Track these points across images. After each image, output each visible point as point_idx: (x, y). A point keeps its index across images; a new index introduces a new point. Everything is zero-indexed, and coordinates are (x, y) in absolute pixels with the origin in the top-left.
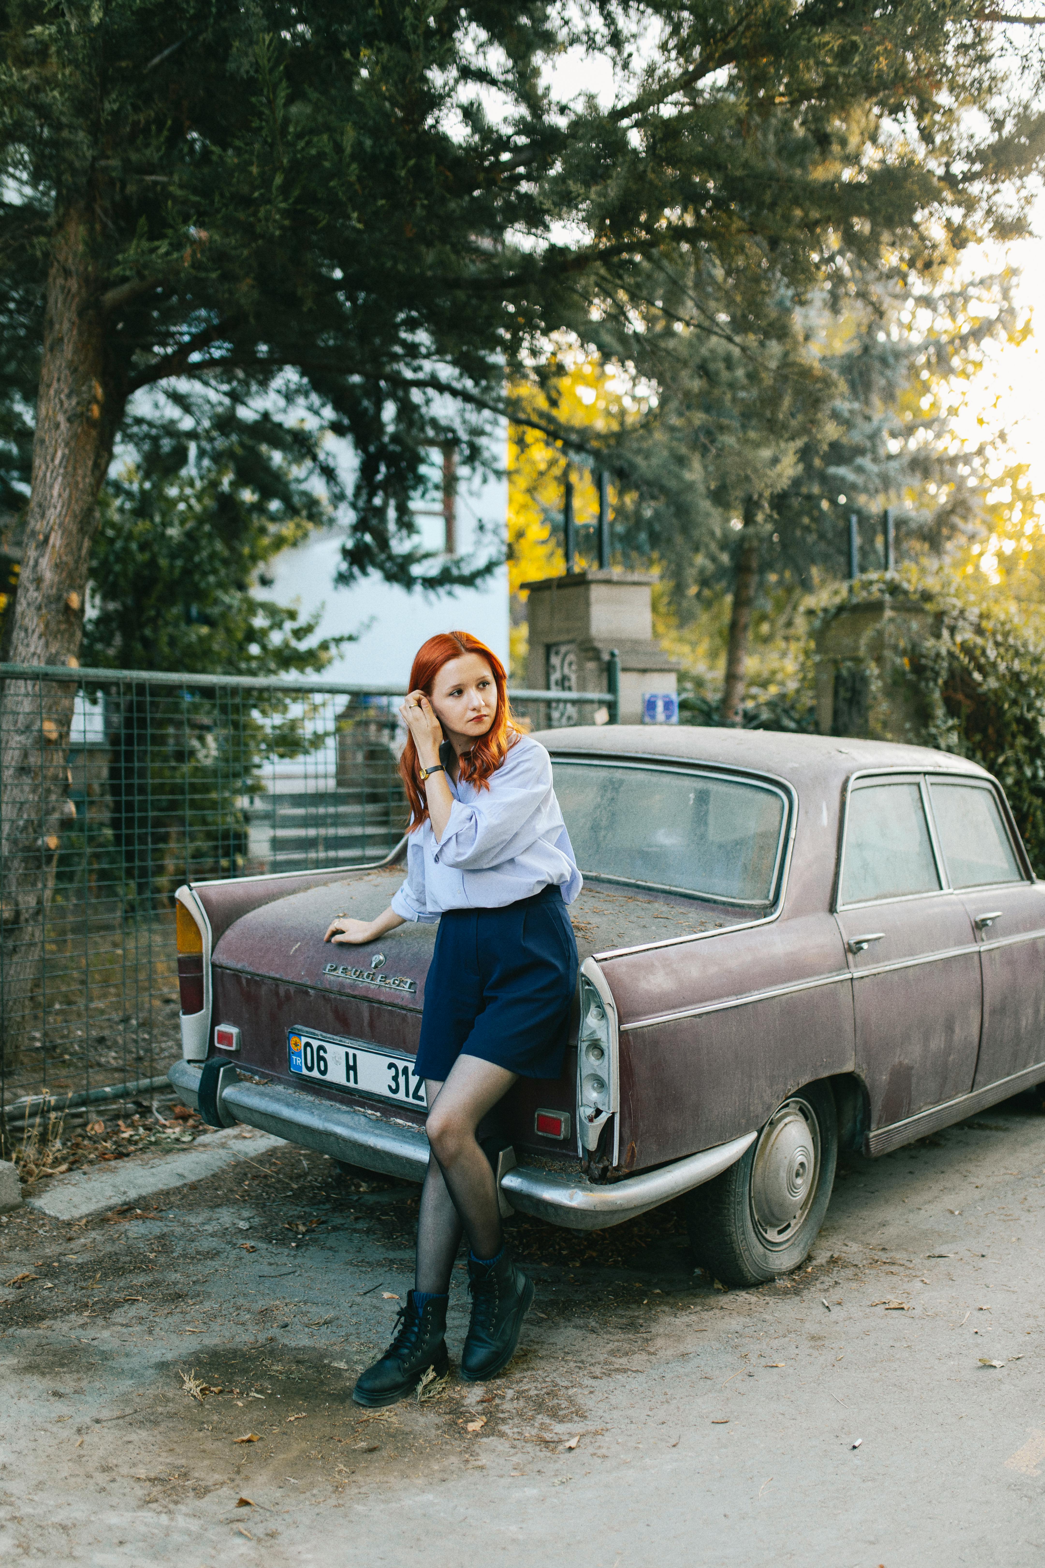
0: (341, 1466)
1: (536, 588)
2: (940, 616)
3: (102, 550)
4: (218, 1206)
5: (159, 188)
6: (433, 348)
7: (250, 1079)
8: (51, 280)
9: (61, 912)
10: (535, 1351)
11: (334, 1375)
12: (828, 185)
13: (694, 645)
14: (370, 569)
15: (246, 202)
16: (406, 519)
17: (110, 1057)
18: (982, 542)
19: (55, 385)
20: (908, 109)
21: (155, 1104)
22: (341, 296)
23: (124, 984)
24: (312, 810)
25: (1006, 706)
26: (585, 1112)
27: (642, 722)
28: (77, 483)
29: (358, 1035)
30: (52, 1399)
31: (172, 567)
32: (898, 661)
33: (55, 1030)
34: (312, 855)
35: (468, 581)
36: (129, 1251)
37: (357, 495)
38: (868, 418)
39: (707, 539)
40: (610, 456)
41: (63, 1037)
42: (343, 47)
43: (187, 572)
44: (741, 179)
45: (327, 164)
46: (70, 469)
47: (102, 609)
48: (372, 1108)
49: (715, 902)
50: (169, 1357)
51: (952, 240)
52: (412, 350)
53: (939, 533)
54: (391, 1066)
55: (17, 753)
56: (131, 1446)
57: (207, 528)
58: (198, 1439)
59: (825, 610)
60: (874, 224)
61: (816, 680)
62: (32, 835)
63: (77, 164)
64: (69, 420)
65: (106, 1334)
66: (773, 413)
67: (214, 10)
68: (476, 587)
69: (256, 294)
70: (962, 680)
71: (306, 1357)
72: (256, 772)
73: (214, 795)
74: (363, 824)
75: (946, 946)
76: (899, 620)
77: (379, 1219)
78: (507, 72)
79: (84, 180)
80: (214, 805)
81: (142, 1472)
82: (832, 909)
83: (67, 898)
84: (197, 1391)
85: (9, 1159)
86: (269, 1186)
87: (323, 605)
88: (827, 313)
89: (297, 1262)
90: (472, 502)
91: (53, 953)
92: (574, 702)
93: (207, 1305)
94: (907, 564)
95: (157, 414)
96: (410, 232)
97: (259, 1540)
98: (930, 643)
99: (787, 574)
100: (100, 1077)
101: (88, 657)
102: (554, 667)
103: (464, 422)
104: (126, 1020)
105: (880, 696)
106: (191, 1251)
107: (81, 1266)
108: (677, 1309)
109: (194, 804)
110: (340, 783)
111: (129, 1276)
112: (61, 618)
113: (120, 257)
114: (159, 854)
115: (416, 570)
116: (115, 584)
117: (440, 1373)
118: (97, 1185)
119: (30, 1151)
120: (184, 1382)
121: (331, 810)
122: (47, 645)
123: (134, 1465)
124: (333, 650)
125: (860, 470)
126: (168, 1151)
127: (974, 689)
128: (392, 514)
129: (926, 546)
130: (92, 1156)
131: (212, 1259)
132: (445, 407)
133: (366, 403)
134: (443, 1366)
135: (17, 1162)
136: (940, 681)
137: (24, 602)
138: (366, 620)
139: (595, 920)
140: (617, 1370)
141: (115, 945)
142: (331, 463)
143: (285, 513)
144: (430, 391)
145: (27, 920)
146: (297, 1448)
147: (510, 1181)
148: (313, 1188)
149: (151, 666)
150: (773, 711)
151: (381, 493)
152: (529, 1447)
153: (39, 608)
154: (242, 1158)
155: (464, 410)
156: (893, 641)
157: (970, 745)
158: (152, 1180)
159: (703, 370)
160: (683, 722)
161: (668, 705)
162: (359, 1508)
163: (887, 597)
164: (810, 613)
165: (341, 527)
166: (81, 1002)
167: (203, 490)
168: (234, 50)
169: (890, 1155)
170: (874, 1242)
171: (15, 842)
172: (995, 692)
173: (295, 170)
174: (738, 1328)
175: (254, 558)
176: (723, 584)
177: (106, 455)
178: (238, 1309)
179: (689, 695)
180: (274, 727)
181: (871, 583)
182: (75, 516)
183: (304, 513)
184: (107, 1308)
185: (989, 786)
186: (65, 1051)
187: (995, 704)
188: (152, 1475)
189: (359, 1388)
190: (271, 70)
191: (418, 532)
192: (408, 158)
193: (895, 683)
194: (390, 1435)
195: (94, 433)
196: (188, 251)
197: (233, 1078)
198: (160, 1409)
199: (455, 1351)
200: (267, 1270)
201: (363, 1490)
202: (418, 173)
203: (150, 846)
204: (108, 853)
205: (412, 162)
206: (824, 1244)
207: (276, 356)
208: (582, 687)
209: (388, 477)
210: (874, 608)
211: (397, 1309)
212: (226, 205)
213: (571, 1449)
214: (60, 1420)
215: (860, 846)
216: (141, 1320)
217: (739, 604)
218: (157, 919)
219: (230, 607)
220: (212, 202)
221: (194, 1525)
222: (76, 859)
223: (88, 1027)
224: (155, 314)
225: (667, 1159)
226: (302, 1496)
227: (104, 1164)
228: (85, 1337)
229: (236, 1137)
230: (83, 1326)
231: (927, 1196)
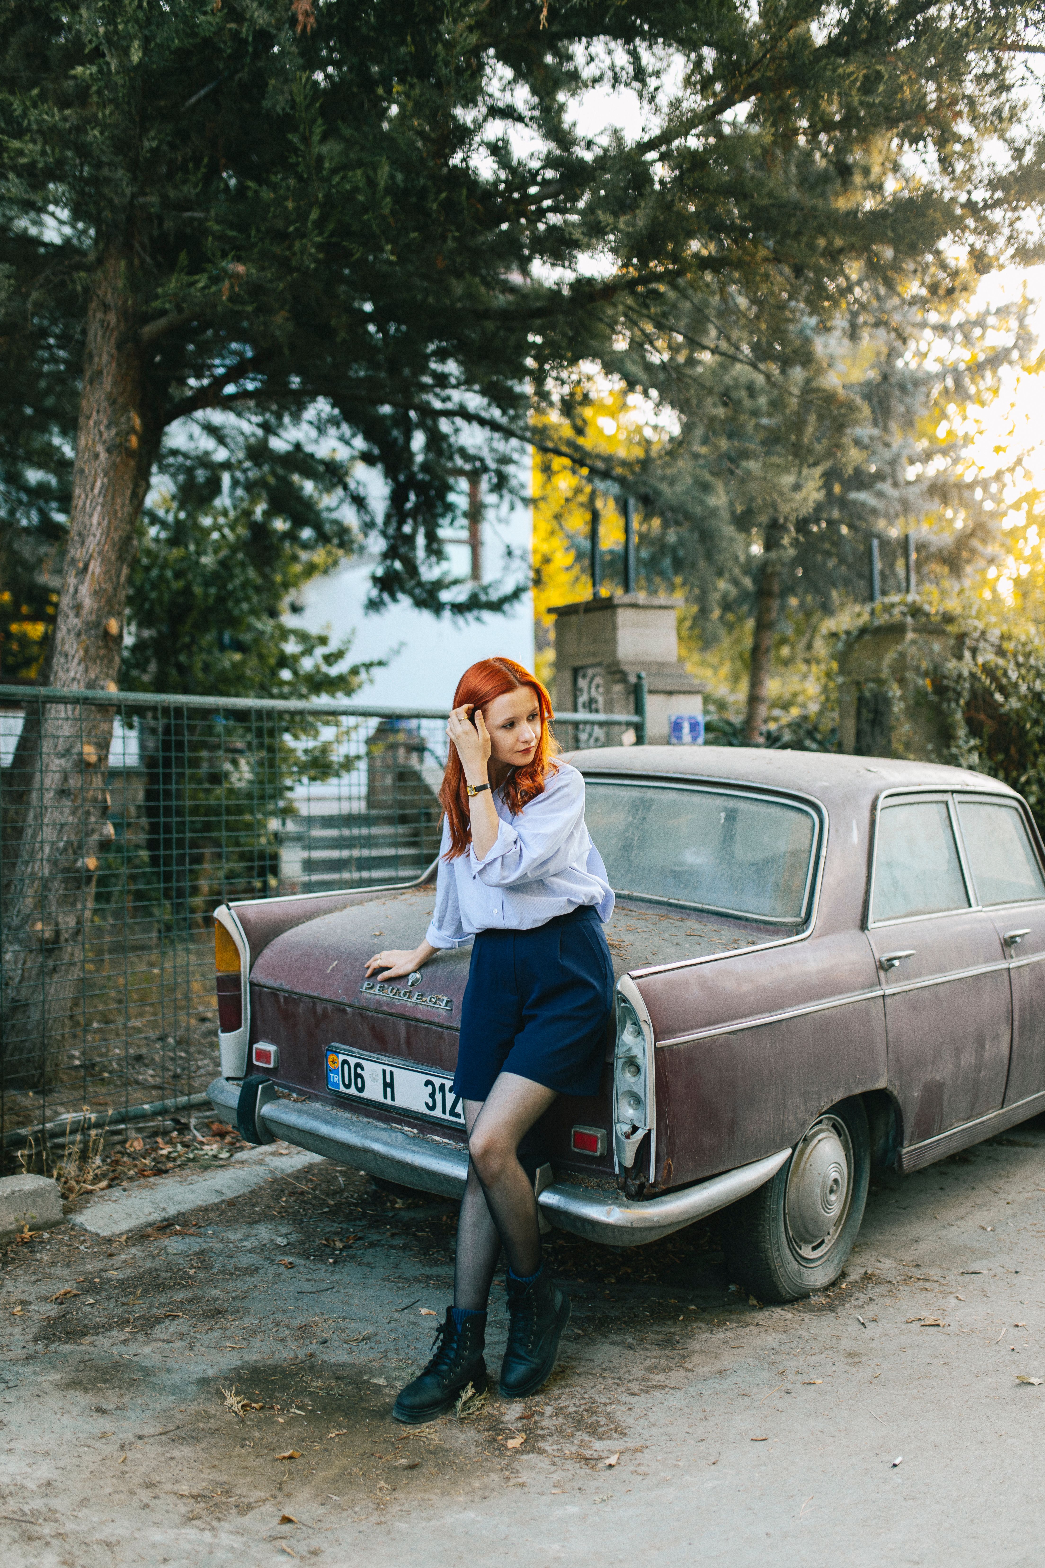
0: (383, 1483)
1: (564, 613)
2: (961, 638)
3: (138, 578)
4: (256, 1222)
5: (196, 224)
6: (463, 378)
7: (288, 1097)
8: (90, 313)
9: (99, 932)
10: (573, 1368)
11: (374, 1392)
12: (853, 213)
13: (715, 669)
14: (400, 596)
15: (282, 236)
16: (435, 546)
17: (148, 1075)
18: (999, 566)
19: (94, 414)
20: (929, 139)
21: (193, 1122)
22: (372, 328)
23: (161, 1002)
24: (346, 832)
25: (1028, 726)
26: (622, 1128)
27: (669, 743)
28: (116, 512)
29: (396, 1052)
30: (95, 1415)
31: (206, 595)
32: (920, 682)
33: (95, 1048)
34: (346, 875)
35: (496, 606)
36: (169, 1267)
37: (387, 522)
38: (887, 445)
39: (730, 564)
40: (636, 483)
41: (101, 1055)
42: (377, 84)
43: (221, 600)
44: (766, 209)
45: (361, 198)
46: (109, 498)
47: (138, 636)
48: (409, 1124)
49: (747, 919)
50: (210, 1373)
51: (976, 266)
52: (442, 380)
53: (959, 556)
54: (428, 1083)
55: (57, 776)
56: (173, 1463)
57: (240, 556)
58: (239, 1456)
59: (848, 633)
60: (897, 251)
61: (839, 702)
62: (72, 857)
63: (117, 201)
64: (109, 450)
65: (147, 1350)
66: (798, 439)
67: (250, 49)
68: (503, 612)
69: (290, 327)
70: (984, 701)
71: (346, 1373)
72: (288, 794)
73: (247, 817)
74: (395, 845)
75: (977, 963)
76: (921, 642)
77: (415, 1235)
78: (534, 108)
79: (123, 217)
80: (249, 826)
81: (185, 1489)
82: (863, 926)
83: (104, 918)
84: (238, 1408)
85: (50, 1176)
86: (306, 1202)
87: (354, 631)
88: (846, 342)
89: (334, 1278)
90: (501, 528)
91: (90, 972)
92: (601, 724)
93: (247, 1322)
94: (928, 586)
95: (192, 445)
96: (441, 264)
97: (302, 1558)
98: (952, 664)
99: (809, 598)
100: (138, 1095)
101: (126, 682)
102: (581, 690)
103: (492, 450)
104: (162, 1038)
105: (902, 718)
106: (230, 1267)
107: (122, 1282)
108: (713, 1325)
109: (229, 827)
110: (371, 804)
111: (170, 1293)
112: (100, 643)
113: (160, 291)
114: (195, 874)
115: (445, 596)
116: (151, 611)
117: (479, 1390)
118: (137, 1202)
119: (70, 1168)
120: (225, 1398)
121: (365, 831)
122: (86, 670)
123: (177, 1481)
124: (363, 675)
125: (880, 495)
126: (206, 1168)
127: (996, 709)
128: (421, 540)
129: (946, 570)
130: (132, 1173)
131: (251, 1275)
132: (473, 436)
133: (395, 433)
134: (483, 1383)
135: (58, 1179)
136: (962, 702)
137: (64, 628)
138: (395, 646)
139: (629, 938)
140: (655, 1387)
141: (152, 965)
142: (362, 492)
143: (316, 541)
144: (459, 421)
145: (66, 940)
146: (338, 1464)
147: (548, 1198)
148: (349, 1204)
149: (186, 690)
150: (795, 732)
151: (410, 521)
152: (569, 1464)
153: (79, 634)
154: (279, 1175)
155: (492, 439)
156: (915, 663)
157: (992, 764)
158: (190, 1197)
159: (726, 398)
160: (707, 743)
161: (694, 726)
162: (402, 1526)
163: (909, 619)
164: (834, 635)
165: (371, 555)
166: (120, 1021)
167: (236, 519)
168: (270, 88)
169: (922, 1172)
170: (907, 1258)
171: (55, 863)
172: (1017, 712)
173: (328, 205)
174: (774, 1345)
175: (286, 585)
176: (745, 608)
177: (144, 485)
178: (277, 1325)
179: (714, 717)
180: (306, 751)
181: (893, 605)
182: (114, 545)
183: (336, 541)
184: (148, 1324)
185: (1015, 804)
186: (104, 1068)
187: (1017, 724)
188: (195, 1491)
189: (399, 1404)
190: (309, 106)
191: (447, 559)
192: (439, 192)
193: (918, 704)
194: (429, 1452)
195: (132, 463)
196: (227, 284)
197: (271, 1096)
198: (202, 1425)
199: (493, 1368)
200: (307, 1286)
201: (405, 1508)
202: (449, 206)
203: (188, 867)
204: (144, 873)
205: (443, 195)
206: (857, 1260)
207: (309, 387)
208: (609, 709)
209: (417, 506)
210: (896, 630)
211: (435, 1325)
212: (262, 240)
213: (611, 1466)
214: (103, 1436)
215: (889, 864)
216: (182, 1336)
217: (762, 627)
218: (193, 939)
219: (262, 633)
220: (249, 237)
221: (237, 1542)
222: (113, 880)
223: (127, 1045)
224: (191, 347)
225: (703, 1175)
226: (345, 1514)
227: (142, 1181)
228: (128, 1352)
229: (273, 1154)
230: (125, 1342)
231: (961, 1211)
